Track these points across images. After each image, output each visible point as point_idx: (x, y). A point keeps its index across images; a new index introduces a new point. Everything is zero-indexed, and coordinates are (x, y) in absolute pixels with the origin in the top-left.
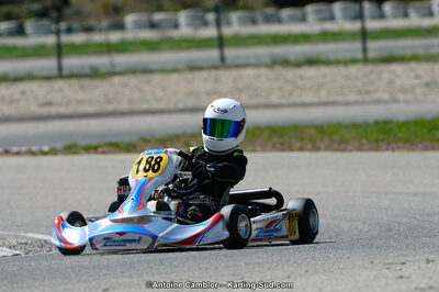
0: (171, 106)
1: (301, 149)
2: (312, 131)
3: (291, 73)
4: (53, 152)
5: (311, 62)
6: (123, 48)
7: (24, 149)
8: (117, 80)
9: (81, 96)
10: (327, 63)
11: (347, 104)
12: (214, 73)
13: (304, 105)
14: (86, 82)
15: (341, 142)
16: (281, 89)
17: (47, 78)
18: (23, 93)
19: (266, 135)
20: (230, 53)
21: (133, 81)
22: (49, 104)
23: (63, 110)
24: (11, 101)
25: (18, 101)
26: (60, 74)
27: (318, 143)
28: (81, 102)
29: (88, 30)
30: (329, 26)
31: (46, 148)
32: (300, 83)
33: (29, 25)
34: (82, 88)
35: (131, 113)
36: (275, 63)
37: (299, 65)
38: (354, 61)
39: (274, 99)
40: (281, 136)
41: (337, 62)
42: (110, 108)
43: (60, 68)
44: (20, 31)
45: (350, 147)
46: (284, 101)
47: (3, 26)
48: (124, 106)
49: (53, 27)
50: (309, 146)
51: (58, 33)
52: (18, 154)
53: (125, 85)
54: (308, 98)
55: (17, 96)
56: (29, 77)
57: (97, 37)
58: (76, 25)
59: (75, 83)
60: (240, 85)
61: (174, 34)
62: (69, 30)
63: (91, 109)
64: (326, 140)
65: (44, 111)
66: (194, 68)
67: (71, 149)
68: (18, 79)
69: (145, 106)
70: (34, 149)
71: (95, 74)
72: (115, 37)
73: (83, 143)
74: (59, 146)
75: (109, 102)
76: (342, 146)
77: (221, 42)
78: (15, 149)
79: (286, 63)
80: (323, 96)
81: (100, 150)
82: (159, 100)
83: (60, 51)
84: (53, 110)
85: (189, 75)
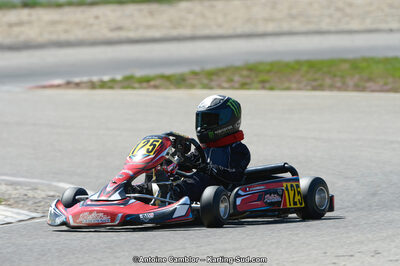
0: (230, 32)
9: (150, 21)
11: (391, 31)
13: (350, 32)
16: (331, 16)
18: (97, 17)
22: (120, 28)
23: (132, 35)
24: (86, 26)
25: (91, 25)
28: (149, 27)
32: (348, 10)
34: (151, 14)
35: (193, 38)
39: (324, 26)
42: (175, 33)
46: (333, 28)
48: (187, 32)
53: (190, 11)
54: (355, 25)
55: (91, 21)
60: (294, 12)
63: (157, 34)
65: (114, 35)
69: (207, 32)
75: (174, 27)
80: (368, 24)
82: (220, 26)
84: (123, 34)
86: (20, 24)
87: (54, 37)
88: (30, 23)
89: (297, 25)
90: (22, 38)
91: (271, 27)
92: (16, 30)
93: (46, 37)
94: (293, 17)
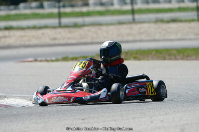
1: (170, 59)
2: (175, 52)
3: (165, 26)
4: (57, 60)
5: (174, 21)
6: (89, 14)
7: (43, 59)
8: (86, 28)
9: (69, 35)
10: (181, 21)
11: (190, 39)
12: (130, 26)
13: (171, 40)
14: (72, 29)
15: (188, 56)
16: (160, 33)
17: (54, 27)
18: (43, 34)
19: (154, 53)
20: (137, 17)
21: (93, 29)
22: (55, 39)
23: (61, 42)
24: (38, 38)
25: (41, 38)
26: (60, 26)
27: (178, 57)
28: (69, 38)
29: (72, 6)
30: (182, 5)
31: (54, 59)
32: (169, 30)
33: (46, 4)
34: (70, 32)
35: (92, 43)
36: (158, 21)
37: (168, 22)
38: (193, 20)
39: (157, 37)
40: (161, 53)
41: (186, 21)
42: (82, 41)
43: (60, 23)
44: (41, 7)
45: (192, 58)
46: (161, 38)
47: (34, 4)
48: (89, 40)
49: (57, 4)
50: (173, 58)
51: (59, 7)
52: (41, 61)
54: (172, 37)
55: (40, 35)
56: (46, 27)
57: (77, 10)
58: (67, 4)
59: (67, 30)
60: (142, 31)
61: (111, 8)
62: (64, 6)
63: (74, 41)
64: (181, 55)
65: (53, 42)
66: (121, 23)
67: (65, 59)
68: (41, 28)
70: (49, 59)
71: (76, 26)
72: (85, 9)
73: (71, 56)
74: (60, 57)
75: (82, 38)
76: (189, 58)
77: (133, 12)
78: (39, 59)
79: (162, 21)
80: (179, 36)
81: (78, 59)
83: (60, 15)
84: (57, 42)
85: (118, 27)
86: (5, 37)
87: (22, 43)
88: (10, 37)
89: (143, 37)
90: (7, 43)
91: (130, 38)
92: (3, 40)
93: (18, 43)
94: (141, 33)
